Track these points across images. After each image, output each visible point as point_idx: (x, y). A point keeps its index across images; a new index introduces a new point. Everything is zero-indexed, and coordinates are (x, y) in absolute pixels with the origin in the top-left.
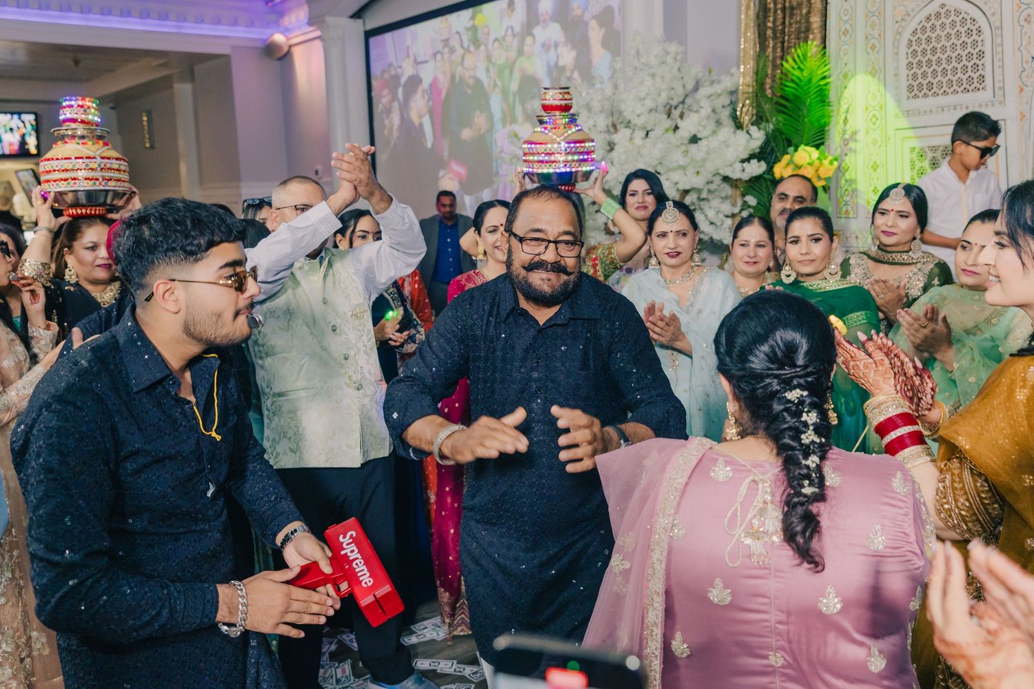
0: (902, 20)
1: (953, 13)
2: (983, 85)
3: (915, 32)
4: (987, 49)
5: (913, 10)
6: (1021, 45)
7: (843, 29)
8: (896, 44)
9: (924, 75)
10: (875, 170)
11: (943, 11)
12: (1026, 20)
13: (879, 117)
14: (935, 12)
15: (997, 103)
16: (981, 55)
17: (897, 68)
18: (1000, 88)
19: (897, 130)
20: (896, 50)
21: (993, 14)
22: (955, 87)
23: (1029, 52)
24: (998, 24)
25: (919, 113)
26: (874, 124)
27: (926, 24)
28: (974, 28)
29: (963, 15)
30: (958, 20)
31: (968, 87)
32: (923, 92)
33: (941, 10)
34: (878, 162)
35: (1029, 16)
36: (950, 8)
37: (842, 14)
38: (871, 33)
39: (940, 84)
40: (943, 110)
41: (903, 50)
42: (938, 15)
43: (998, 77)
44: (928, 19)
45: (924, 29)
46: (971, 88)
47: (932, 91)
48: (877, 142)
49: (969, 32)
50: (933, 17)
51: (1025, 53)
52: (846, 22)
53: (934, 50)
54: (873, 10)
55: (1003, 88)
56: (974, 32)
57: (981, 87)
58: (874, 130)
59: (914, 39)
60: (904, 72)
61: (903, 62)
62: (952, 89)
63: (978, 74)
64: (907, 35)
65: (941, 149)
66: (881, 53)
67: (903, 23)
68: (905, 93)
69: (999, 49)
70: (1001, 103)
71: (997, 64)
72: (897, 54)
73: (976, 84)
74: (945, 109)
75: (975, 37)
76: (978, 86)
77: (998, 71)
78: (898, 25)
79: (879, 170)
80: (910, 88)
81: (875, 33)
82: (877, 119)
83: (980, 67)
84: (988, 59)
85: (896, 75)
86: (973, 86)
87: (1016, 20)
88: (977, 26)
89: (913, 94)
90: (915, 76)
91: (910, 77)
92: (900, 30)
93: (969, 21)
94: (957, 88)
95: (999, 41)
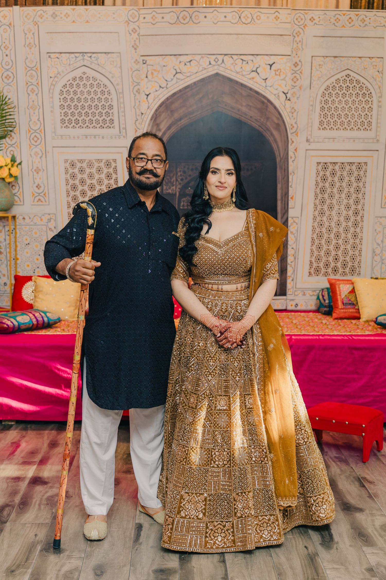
0: (55, 77)
1: (91, 79)
2: (113, 125)
3: (65, 86)
4: (115, 104)
5: (63, 72)
6: (135, 105)
7: (5, 75)
8: (51, 91)
9: (73, 114)
10: (38, 173)
11: (85, 77)
12: (137, 91)
13: (39, 137)
14: (79, 76)
15: (122, 137)
16: (111, 107)
17: (53, 107)
18: (123, 128)
19: (53, 147)
20: (51, 96)
21: (118, 84)
22: (94, 124)
23: (140, 110)
24: (121, 91)
25: (70, 138)
26: (36, 142)
27: (73, 82)
28: (106, 90)
29: (98, 81)
30: (95, 83)
31: (103, 125)
32: (72, 125)
33: (83, 76)
34: (40, 168)
35: (139, 89)
36: (89, 76)
37: (3, 64)
38: (31, 81)
39: (84, 122)
40: (87, 138)
41: (57, 96)
42: (81, 78)
43: (122, 122)
44: (74, 79)
45: (71, 85)
46: (105, 126)
47: (79, 125)
48: (38, 154)
49: (103, 92)
50: (78, 79)
51: (137, 110)
52: (7, 70)
53: (79, 100)
54: (32, 66)
55: (125, 129)
56: (106, 93)
57: (111, 126)
58: (36, 146)
59: (65, 90)
60: (58, 111)
61: (57, 104)
62: (92, 125)
63: (109, 118)
64: (59, 87)
65: (86, 161)
66: (40, 95)
67: (56, 79)
68: (59, 124)
69: (122, 105)
70: (124, 137)
71: (121, 114)
72: (52, 98)
73: (108, 124)
74: (88, 137)
75: (106, 96)
76: (110, 125)
77: (122, 118)
78: (52, 79)
79: (40, 173)
80: (63, 121)
81: (34, 81)
82: (38, 139)
83: (111, 114)
84: (115, 110)
85: (52, 112)
86: (106, 125)
87: (131, 90)
88: (107, 90)
89: (65, 125)
90: (66, 114)
91: (63, 114)
92: (54, 83)
93: (102, 86)
94: (96, 125)
95: (122, 100)
